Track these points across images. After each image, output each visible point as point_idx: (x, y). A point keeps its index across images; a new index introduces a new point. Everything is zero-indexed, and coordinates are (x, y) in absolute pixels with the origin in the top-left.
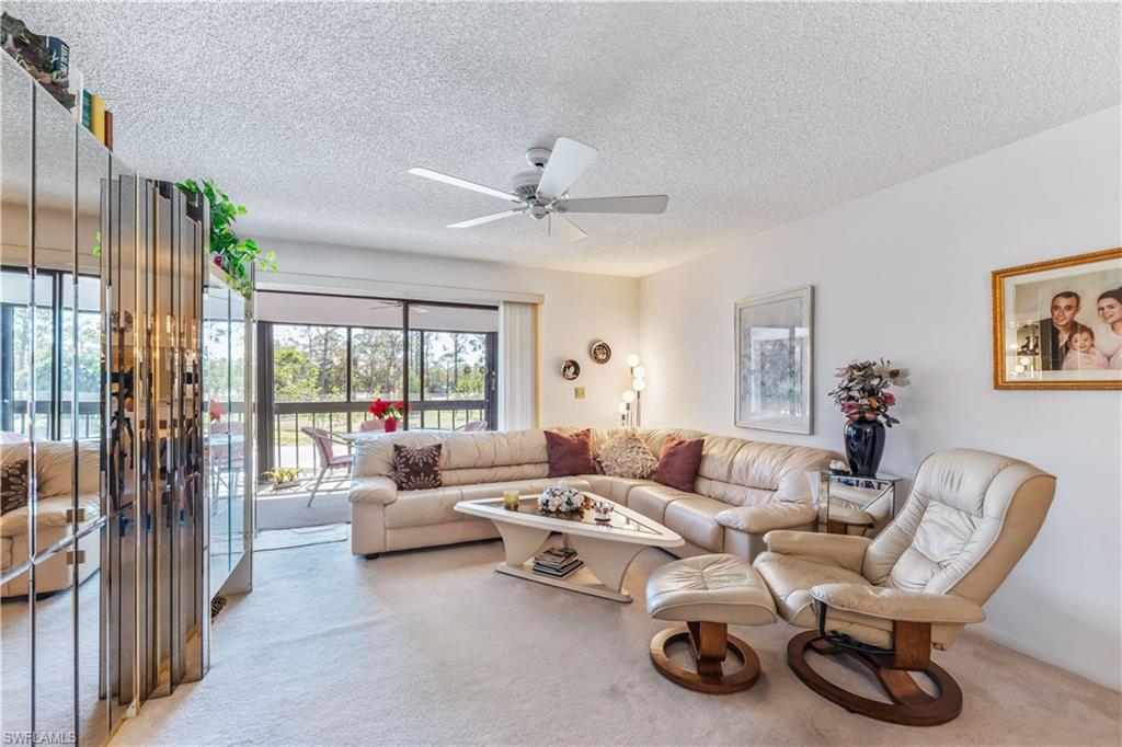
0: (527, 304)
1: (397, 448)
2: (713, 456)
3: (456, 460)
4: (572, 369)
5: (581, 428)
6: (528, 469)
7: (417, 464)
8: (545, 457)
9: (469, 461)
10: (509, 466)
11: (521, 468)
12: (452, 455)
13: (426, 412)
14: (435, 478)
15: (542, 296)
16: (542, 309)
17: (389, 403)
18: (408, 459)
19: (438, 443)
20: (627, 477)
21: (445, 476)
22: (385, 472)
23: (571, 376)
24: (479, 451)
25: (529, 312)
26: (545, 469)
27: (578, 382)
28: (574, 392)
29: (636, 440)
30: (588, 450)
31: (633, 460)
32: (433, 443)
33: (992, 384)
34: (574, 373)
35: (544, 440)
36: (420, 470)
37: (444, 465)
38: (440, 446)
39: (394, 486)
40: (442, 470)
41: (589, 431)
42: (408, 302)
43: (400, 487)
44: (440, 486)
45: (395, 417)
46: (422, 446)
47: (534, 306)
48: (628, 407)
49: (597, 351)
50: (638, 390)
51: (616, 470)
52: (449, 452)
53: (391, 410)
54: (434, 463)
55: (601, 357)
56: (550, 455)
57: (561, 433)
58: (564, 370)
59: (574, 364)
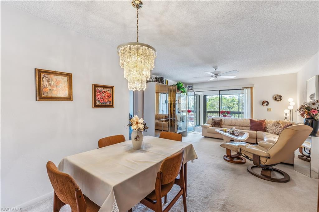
0: (249, 87)
1: (213, 119)
3: (226, 123)
4: (266, 103)
5: (262, 119)
8: (250, 125)
9: (228, 123)
10: (239, 126)
11: (242, 127)
13: (240, 114)
15: (254, 85)
16: (253, 89)
17: (225, 112)
19: (221, 119)
20: (273, 134)
22: (211, 123)
23: (266, 105)
24: (232, 122)
25: (250, 89)
26: (249, 128)
27: (268, 107)
28: (267, 110)
29: (279, 124)
31: (275, 129)
32: (220, 119)
34: (267, 104)
35: (249, 121)
36: (216, 124)
37: (223, 124)
38: (222, 120)
39: (211, 126)
40: (222, 125)
41: (265, 120)
42: (220, 91)
43: (213, 126)
44: (221, 127)
45: (226, 115)
46: (218, 119)
47: (251, 88)
48: (286, 114)
49: (276, 98)
50: (290, 109)
51: (270, 131)
52: (224, 121)
53: (225, 113)
54: (220, 123)
55: (278, 99)
56: (251, 125)
57: (257, 120)
58: (263, 103)
59: (267, 102)
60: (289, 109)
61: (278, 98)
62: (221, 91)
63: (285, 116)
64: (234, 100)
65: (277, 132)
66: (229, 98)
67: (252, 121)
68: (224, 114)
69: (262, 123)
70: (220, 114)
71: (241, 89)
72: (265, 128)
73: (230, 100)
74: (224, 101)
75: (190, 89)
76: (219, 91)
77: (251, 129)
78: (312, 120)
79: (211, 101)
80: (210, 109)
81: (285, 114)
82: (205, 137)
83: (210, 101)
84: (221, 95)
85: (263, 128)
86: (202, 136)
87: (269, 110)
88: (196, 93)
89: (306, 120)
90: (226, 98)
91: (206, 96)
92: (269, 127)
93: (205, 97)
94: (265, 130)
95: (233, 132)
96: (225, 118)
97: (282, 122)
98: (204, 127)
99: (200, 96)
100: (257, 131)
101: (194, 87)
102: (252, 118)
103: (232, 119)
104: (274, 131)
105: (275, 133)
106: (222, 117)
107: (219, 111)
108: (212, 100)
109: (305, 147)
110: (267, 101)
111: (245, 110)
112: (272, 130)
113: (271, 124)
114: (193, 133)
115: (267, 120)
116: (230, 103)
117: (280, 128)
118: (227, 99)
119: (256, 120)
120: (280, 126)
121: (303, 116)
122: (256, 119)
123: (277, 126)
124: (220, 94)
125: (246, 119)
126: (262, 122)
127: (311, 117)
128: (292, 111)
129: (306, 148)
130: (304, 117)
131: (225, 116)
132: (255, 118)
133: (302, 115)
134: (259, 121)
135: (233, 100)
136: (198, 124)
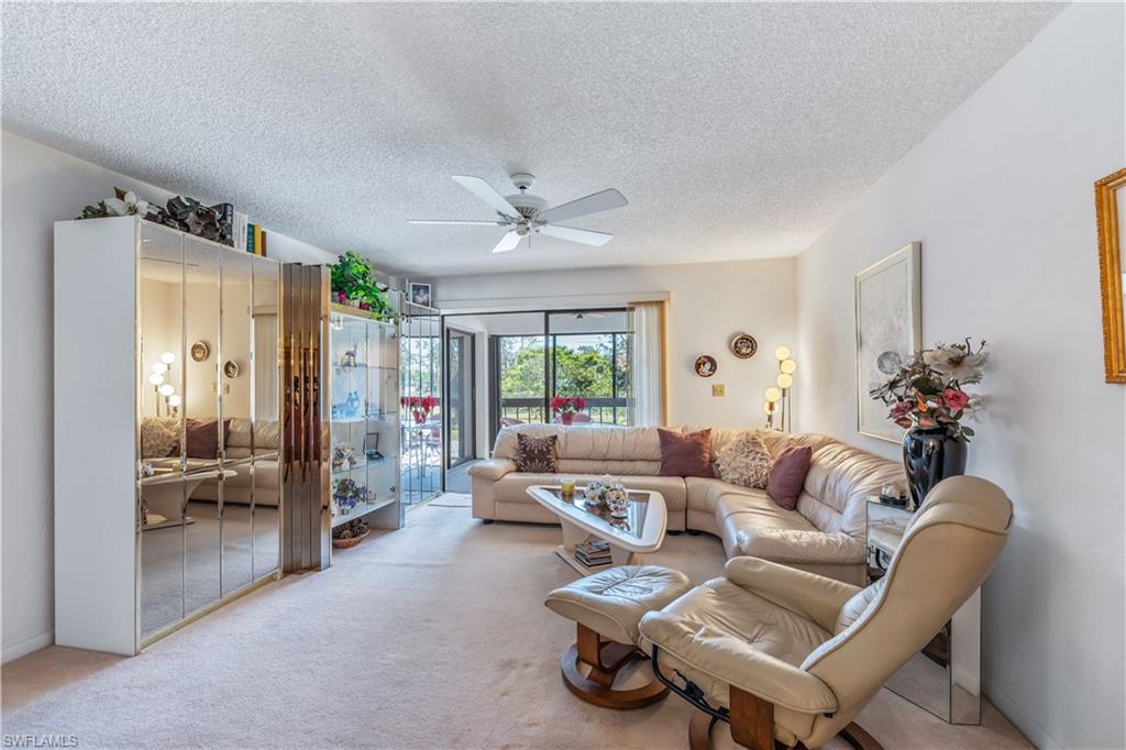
0: (651, 303)
1: (520, 436)
2: (821, 466)
3: (572, 450)
4: (708, 366)
5: (697, 428)
6: (640, 466)
7: (533, 451)
8: (658, 454)
9: (582, 452)
10: (622, 460)
11: (633, 464)
12: (570, 445)
14: (548, 465)
15: (669, 293)
16: (668, 307)
18: (526, 446)
19: (554, 434)
20: (739, 485)
21: (562, 464)
22: (511, 456)
23: (707, 373)
24: (593, 444)
25: (654, 311)
26: (656, 467)
27: (716, 379)
28: (712, 390)
29: (756, 444)
30: (701, 452)
31: (747, 467)
32: (548, 435)
33: (1104, 375)
34: (710, 370)
35: (656, 439)
36: (536, 457)
37: (559, 454)
38: (556, 437)
39: (513, 467)
40: (557, 458)
41: (708, 431)
42: (548, 313)
43: (519, 470)
44: (554, 472)
45: (571, 412)
46: (542, 436)
47: (660, 304)
48: (771, 407)
49: (739, 345)
50: (784, 387)
51: (731, 476)
52: (566, 443)
53: (569, 406)
54: (549, 451)
55: (744, 351)
56: (662, 453)
57: (680, 432)
58: (698, 366)
59: (710, 359)
60: (778, 387)
61: (744, 346)
62: (550, 316)
63: (769, 413)
64: (595, 359)
65: (752, 480)
66: (581, 352)
67: (665, 437)
68: (565, 409)
69: (700, 444)
70: (551, 409)
71: (623, 309)
72: (712, 460)
73: (582, 359)
74: (566, 362)
75: (420, 299)
76: (543, 314)
77: (665, 472)
78: (941, 437)
79: (526, 363)
80: (523, 389)
81: (767, 405)
82: (488, 522)
83: (520, 362)
84: (554, 335)
85: (704, 463)
86: (474, 517)
87: (717, 391)
88: (450, 322)
89: (917, 441)
90: (571, 353)
91: (498, 337)
92: (723, 455)
93: (494, 342)
94: (710, 471)
95: (602, 497)
96: (569, 427)
97: (765, 437)
98: (483, 477)
99: (473, 337)
100: (684, 477)
101: (442, 292)
102: (665, 425)
103: (593, 429)
104: (742, 474)
105: (745, 481)
106: (557, 427)
107: (543, 397)
108: (527, 357)
109: (878, 551)
110: (712, 356)
111: (641, 392)
112: (735, 469)
113: (729, 446)
114: (435, 502)
115: (718, 431)
116: (581, 370)
117: (761, 459)
118: (574, 355)
119: (678, 431)
120: (763, 454)
121: (905, 419)
122: (678, 426)
123: (752, 455)
124: (547, 333)
125: (644, 429)
126: (701, 441)
127: (939, 422)
128: (787, 392)
129: (881, 554)
130: (907, 427)
131: (567, 419)
132: (675, 426)
133: (900, 416)
134: (692, 435)
135: (592, 358)
136: (468, 452)
